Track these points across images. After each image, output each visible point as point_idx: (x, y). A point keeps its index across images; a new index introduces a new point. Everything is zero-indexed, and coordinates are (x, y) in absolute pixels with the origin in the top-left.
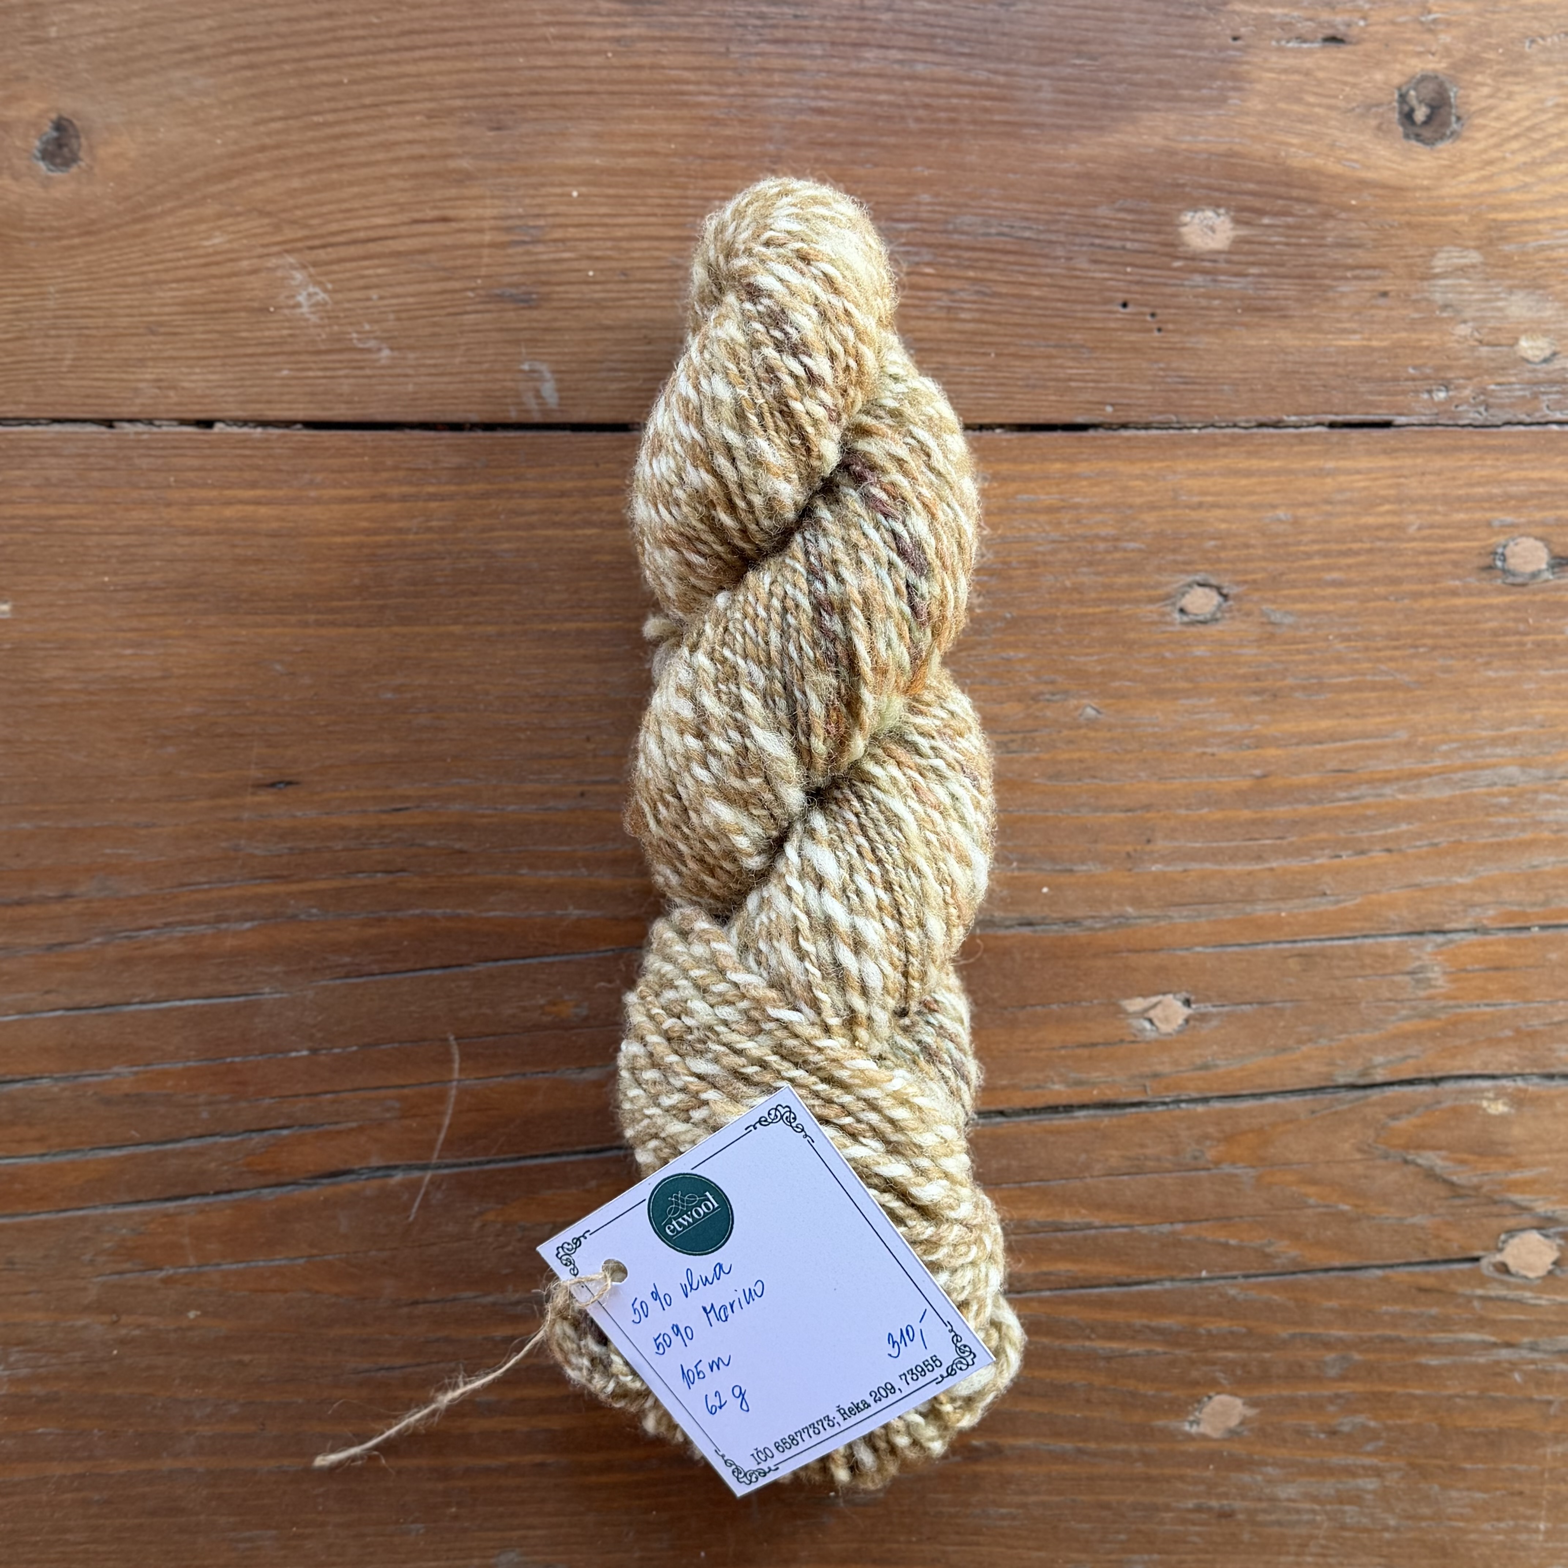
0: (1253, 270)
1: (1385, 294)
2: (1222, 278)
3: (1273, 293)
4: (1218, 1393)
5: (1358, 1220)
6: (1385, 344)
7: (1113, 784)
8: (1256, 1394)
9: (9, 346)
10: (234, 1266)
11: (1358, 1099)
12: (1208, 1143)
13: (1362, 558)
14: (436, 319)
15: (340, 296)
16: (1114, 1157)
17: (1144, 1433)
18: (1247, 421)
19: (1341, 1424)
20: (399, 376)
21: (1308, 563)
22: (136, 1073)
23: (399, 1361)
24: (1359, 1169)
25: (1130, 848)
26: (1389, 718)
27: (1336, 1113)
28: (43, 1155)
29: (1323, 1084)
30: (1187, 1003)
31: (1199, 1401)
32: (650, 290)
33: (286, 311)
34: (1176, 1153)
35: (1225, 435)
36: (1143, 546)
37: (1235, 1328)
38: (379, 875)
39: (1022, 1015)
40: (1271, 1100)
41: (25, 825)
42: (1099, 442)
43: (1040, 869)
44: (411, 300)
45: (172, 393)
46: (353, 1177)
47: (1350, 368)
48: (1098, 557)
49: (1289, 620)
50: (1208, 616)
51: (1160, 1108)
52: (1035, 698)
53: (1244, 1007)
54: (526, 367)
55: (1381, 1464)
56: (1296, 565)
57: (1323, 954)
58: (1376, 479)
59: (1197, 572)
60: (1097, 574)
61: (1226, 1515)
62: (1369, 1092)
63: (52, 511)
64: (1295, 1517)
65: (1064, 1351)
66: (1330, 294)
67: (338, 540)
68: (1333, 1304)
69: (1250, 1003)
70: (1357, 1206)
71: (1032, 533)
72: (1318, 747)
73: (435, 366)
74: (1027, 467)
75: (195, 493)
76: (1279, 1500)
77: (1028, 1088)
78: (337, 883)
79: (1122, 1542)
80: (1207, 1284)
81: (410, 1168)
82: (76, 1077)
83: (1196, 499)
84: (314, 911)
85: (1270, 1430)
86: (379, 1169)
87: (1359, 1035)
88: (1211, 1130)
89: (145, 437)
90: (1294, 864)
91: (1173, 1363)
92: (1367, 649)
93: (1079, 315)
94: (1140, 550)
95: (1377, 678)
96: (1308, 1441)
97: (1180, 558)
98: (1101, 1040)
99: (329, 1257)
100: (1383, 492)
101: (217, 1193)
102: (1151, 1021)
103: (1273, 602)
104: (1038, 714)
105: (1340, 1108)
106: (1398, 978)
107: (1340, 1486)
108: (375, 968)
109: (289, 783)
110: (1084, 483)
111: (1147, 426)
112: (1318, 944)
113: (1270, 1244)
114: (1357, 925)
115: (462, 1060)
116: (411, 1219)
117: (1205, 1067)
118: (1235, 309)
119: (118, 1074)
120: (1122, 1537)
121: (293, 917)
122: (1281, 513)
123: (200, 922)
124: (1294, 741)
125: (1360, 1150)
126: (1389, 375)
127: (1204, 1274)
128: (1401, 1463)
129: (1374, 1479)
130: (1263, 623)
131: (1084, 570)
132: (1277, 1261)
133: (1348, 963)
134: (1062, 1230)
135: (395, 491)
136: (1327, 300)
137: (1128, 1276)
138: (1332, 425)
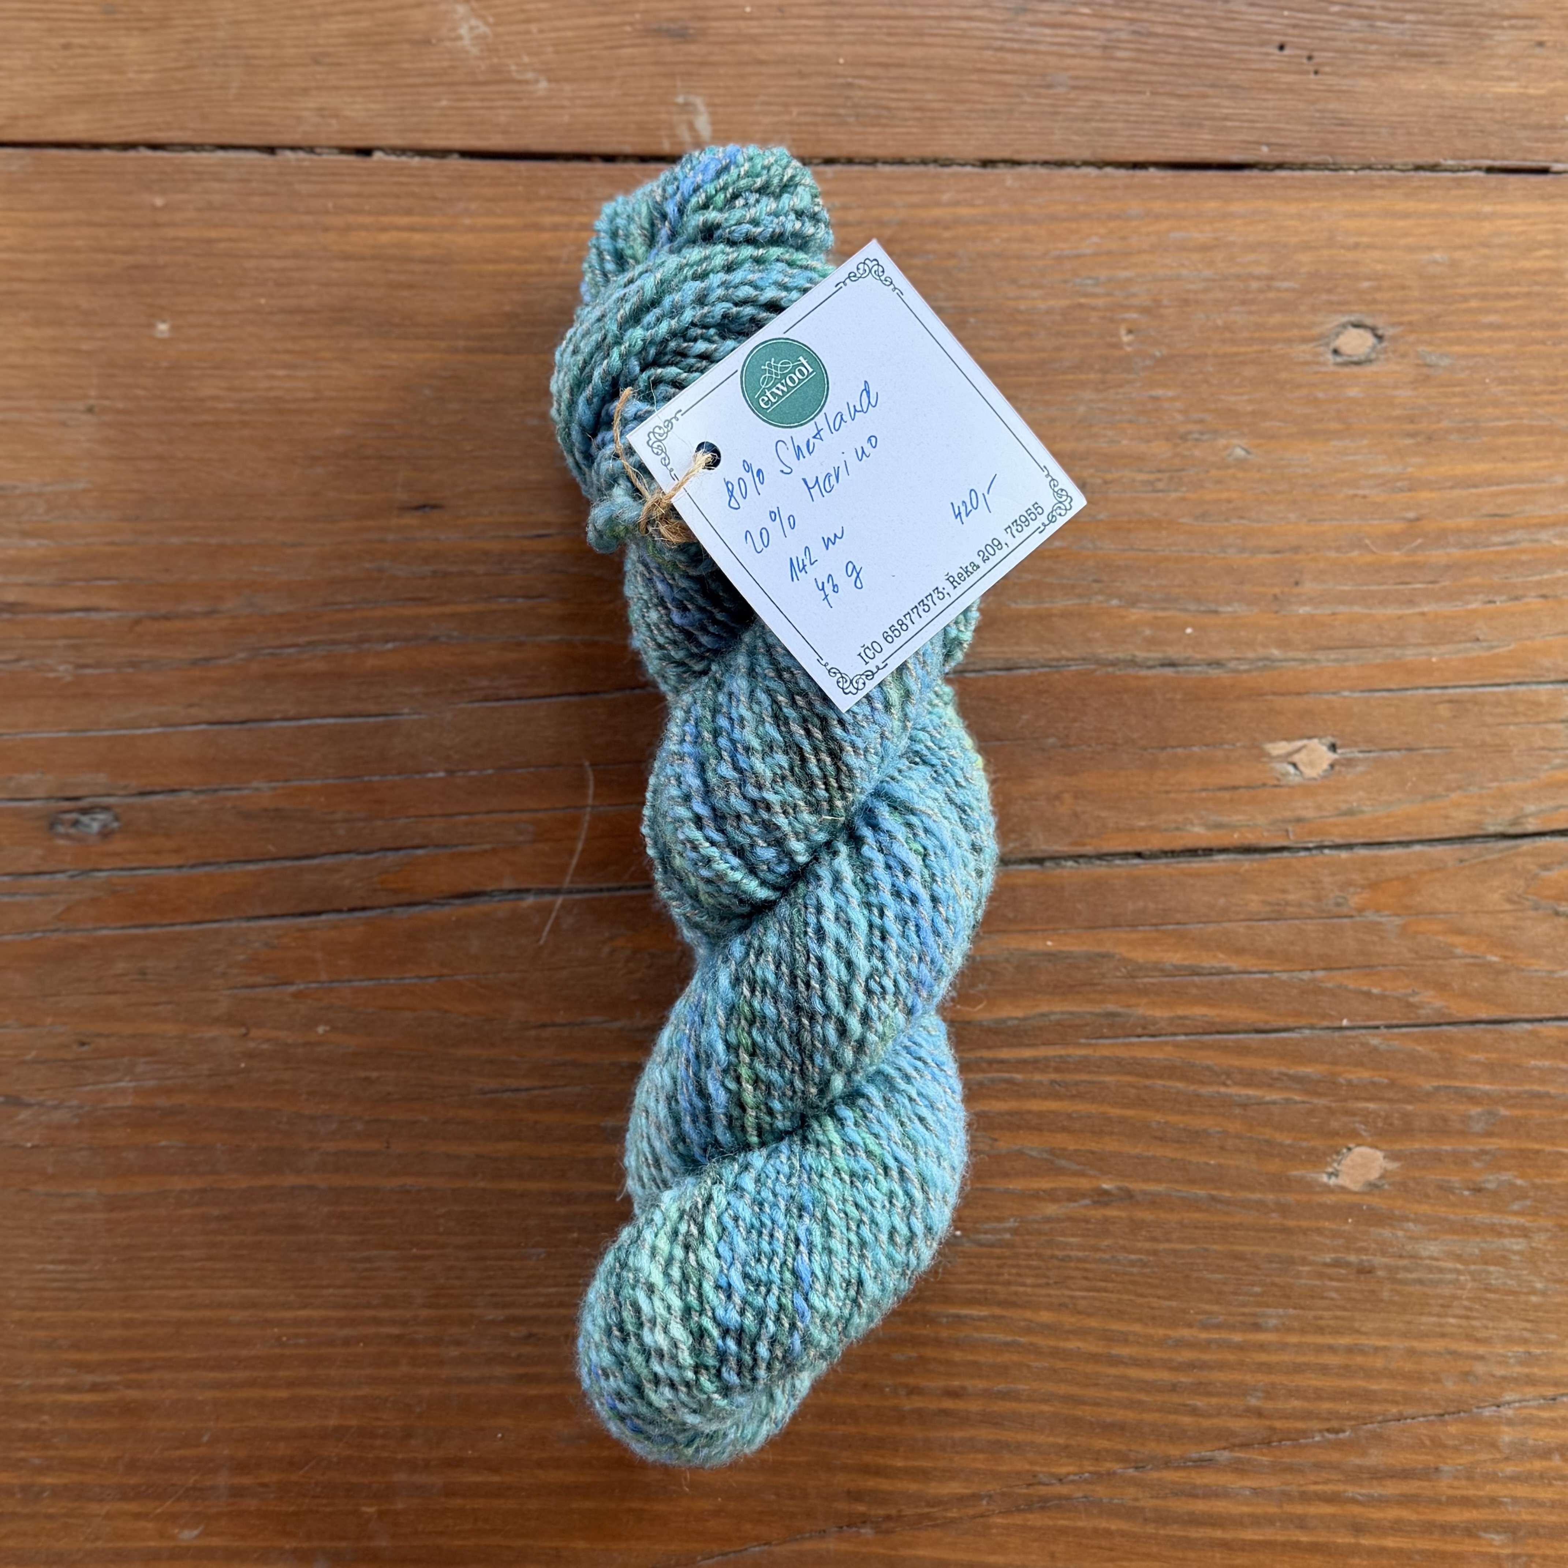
0: (1410, 17)
1: (1541, 44)
2: (1379, 24)
3: (1430, 40)
4: (1358, 1145)
5: (1506, 971)
6: (1542, 92)
7: (1261, 525)
8: (1397, 1147)
9: (179, 75)
10: (365, 983)
11: (1508, 849)
12: (1352, 889)
13: (1519, 302)
14: (594, 53)
15: (500, 29)
16: (1254, 901)
17: (1281, 1183)
18: (1405, 164)
19: (1488, 1181)
20: (555, 107)
21: (1464, 306)
22: (274, 789)
23: (525, 1083)
24: (1508, 920)
25: (1277, 590)
26: (1545, 463)
27: (1485, 862)
28: (180, 867)
29: (1472, 832)
30: (1333, 747)
31: (1338, 1153)
32: (806, 26)
33: (448, 44)
34: (1318, 899)
35: (1382, 177)
36: (1297, 286)
37: (1376, 1079)
38: (520, 600)
39: (1162, 756)
40: (1417, 848)
41: (175, 540)
42: (1255, 181)
43: (1186, 610)
44: (569, 34)
45: (333, 121)
46: (486, 898)
47: (1507, 114)
48: (1250, 296)
49: (1445, 362)
50: (1363, 358)
51: (1302, 854)
52: (1184, 438)
53: (1391, 753)
54: (680, 99)
55: (1527, 1224)
56: (1453, 307)
57: (1474, 700)
58: (1534, 224)
59: (1352, 312)
60: (1251, 313)
61: (1365, 1271)
62: (1519, 842)
63: (213, 234)
64: (1437, 1276)
65: (1198, 1096)
66: (1487, 43)
67: (490, 267)
68: (1480, 1057)
69: (1398, 750)
70: (1505, 957)
71: (1185, 272)
72: (1474, 491)
73: (591, 97)
74: (1180, 206)
75: (351, 219)
76: (1421, 1258)
77: (1166, 830)
78: (479, 607)
79: (1256, 1295)
80: (1348, 1033)
81: (541, 892)
82: (216, 791)
83: (1352, 240)
84: (455, 634)
85: (1412, 1184)
86: (511, 891)
87: (1510, 783)
88: (1356, 877)
89: (306, 163)
90: (1446, 608)
91: (1312, 1112)
92: (1523, 393)
93: (1237, 56)
94: (1293, 290)
95: (1534, 423)
96: (1451, 1197)
97: (1334, 298)
98: (1243, 784)
99: (460, 978)
100: (1540, 237)
101: (352, 910)
102: (1295, 765)
103: (1430, 343)
104: (1187, 453)
105: (1489, 857)
106: (1552, 726)
107: (1484, 1245)
108: (513, 692)
109: (434, 507)
110: (1239, 222)
111: (1303, 167)
112: (1469, 690)
113: (1415, 994)
114: (1512, 671)
115: (596, 786)
116: (542, 942)
117: (1350, 813)
118: (1392, 54)
119: (257, 789)
120: (1257, 1289)
121: (434, 639)
122: (1437, 256)
123: (343, 642)
124: (1449, 484)
125: (1509, 901)
126: (1546, 122)
127: (1345, 1022)
128: (1549, 1224)
129: (1520, 1240)
130: (1418, 365)
131: (1237, 308)
132: (1422, 1012)
133: (1499, 710)
134: (1198, 974)
135: (548, 220)
136: (1484, 48)
137: (1266, 1022)
138: (1490, 170)
